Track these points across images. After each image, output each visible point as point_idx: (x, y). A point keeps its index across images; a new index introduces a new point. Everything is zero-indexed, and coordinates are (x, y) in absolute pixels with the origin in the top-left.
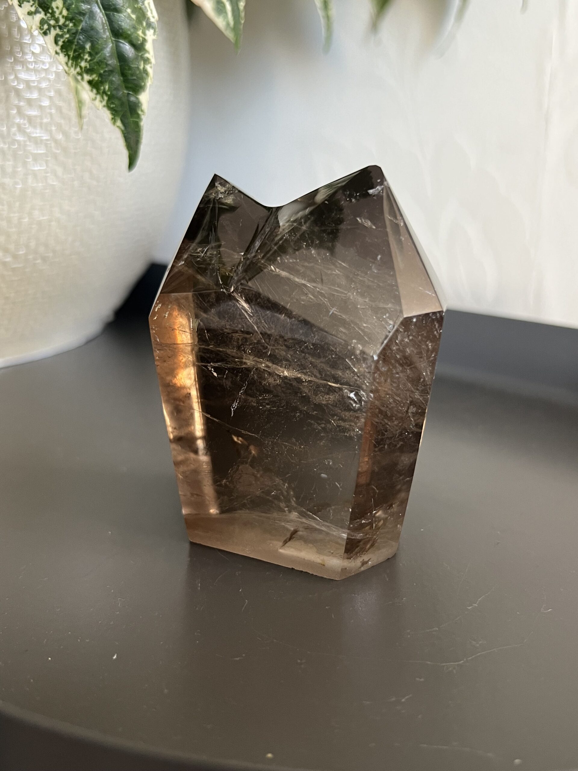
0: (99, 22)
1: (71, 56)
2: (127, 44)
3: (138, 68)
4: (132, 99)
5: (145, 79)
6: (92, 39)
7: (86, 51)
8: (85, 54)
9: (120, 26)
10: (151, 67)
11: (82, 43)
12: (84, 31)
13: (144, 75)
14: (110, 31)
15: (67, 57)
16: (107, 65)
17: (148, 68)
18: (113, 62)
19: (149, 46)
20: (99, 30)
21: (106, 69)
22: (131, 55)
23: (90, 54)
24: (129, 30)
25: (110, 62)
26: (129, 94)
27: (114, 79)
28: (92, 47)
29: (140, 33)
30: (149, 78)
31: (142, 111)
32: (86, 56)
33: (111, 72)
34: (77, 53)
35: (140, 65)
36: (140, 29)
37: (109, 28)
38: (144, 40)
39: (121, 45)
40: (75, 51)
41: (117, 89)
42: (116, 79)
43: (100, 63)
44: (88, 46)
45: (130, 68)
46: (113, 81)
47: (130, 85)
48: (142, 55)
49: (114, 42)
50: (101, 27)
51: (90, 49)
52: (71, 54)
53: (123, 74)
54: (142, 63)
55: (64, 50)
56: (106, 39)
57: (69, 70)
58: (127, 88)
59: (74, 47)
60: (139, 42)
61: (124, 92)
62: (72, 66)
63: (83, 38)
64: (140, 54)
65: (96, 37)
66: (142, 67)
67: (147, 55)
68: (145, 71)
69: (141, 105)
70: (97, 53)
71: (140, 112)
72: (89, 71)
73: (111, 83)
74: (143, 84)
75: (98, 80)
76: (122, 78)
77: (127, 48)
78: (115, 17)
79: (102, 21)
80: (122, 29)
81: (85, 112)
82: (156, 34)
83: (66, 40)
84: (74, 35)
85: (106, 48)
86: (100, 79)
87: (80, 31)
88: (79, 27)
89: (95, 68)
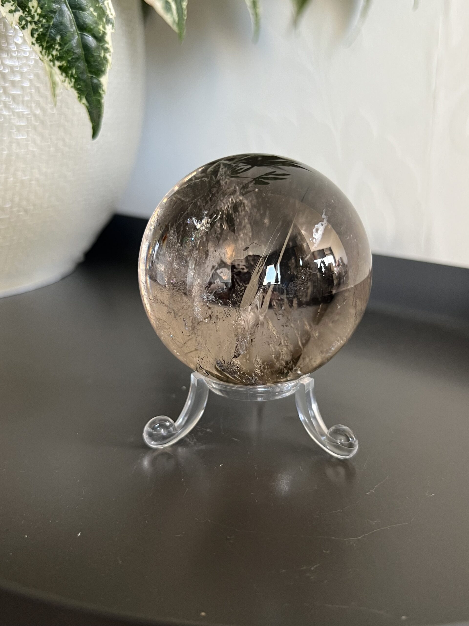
0: (67, 18)
1: (45, 46)
2: (90, 37)
3: (99, 56)
4: (95, 81)
5: (105, 65)
6: (61, 33)
7: (56, 42)
8: (56, 45)
9: (84, 22)
10: (110, 55)
11: (53, 36)
12: (55, 26)
13: (105, 62)
14: (76, 26)
15: (41, 47)
16: (74, 53)
17: (107, 55)
18: (79, 51)
19: (108, 38)
20: (67, 25)
21: (74, 57)
22: (93, 46)
23: (60, 45)
24: (92, 25)
25: (76, 51)
26: (92, 77)
27: (80, 65)
28: (62, 39)
29: (101, 27)
30: (109, 64)
31: (103, 91)
32: (57, 47)
33: (78, 59)
34: (49, 44)
35: (101, 54)
36: (101, 24)
37: (75, 23)
38: (104, 33)
39: (86, 37)
40: (48, 42)
41: (82, 73)
42: (82, 64)
43: (69, 52)
44: (58, 38)
45: (93, 56)
46: (79, 66)
47: (93, 70)
48: (102, 45)
49: (79, 35)
50: (69, 23)
51: (60, 41)
52: (45, 44)
53: (87, 61)
54: (103, 51)
55: (38, 41)
56: (73, 32)
57: (43, 58)
58: (90, 72)
59: (47, 39)
60: (100, 35)
61: (88, 76)
62: (45, 54)
63: (54, 31)
64: (101, 45)
65: (65, 31)
66: (102, 55)
67: (106, 46)
68: (105, 58)
69: (102, 86)
70: (66, 44)
71: (101, 92)
72: (59, 58)
73: (78, 68)
74: (103, 69)
75: (67, 66)
76: (86, 64)
77: (90, 40)
78: (80, 14)
79: (70, 17)
80: (86, 24)
81: (58, 91)
82: (114, 28)
83: (41, 33)
84: (47, 29)
85: (73, 39)
86: (68, 65)
87: (51, 26)
88: (51, 22)
89: (64, 56)
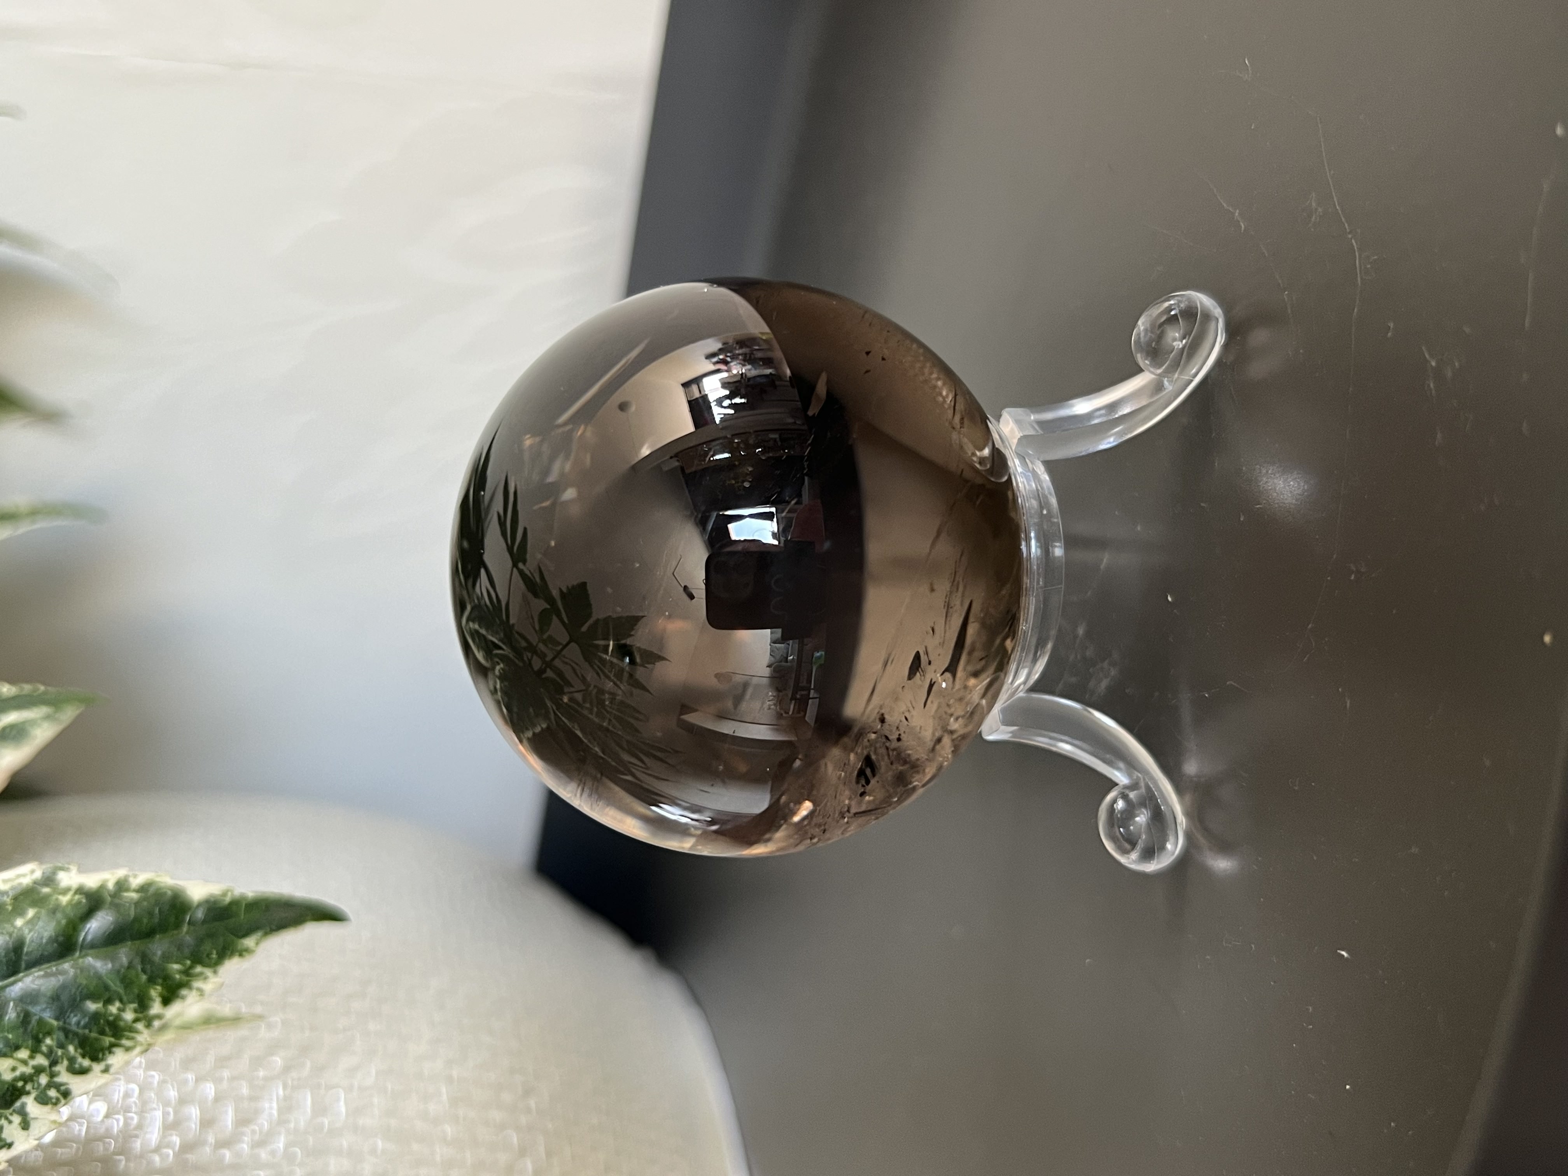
0: (43, 985)
1: (113, 1040)
2: (88, 926)
3: (137, 903)
4: (200, 915)
5: (159, 888)
6: (78, 999)
7: (102, 1010)
8: (108, 1012)
10: (135, 876)
11: (87, 1019)
12: (60, 1014)
13: (151, 890)
14: (61, 961)
15: (114, 1049)
16: (130, 966)
17: (136, 882)
18: (124, 954)
19: (92, 881)
20: (59, 984)
21: (139, 968)
22: (111, 918)
23: (108, 1002)
24: (58, 922)
25: (125, 961)
26: (189, 923)
27: (159, 953)
28: (94, 997)
29: (64, 899)
30: (158, 880)
31: (225, 895)
32: (113, 1009)
33: (144, 958)
34: (107, 1028)
35: (131, 899)
36: (57, 899)
37: (54, 963)
38: (80, 890)
39: (89, 937)
40: (102, 1032)
41: (180, 947)
42: (158, 947)
43: (126, 980)
44: (92, 1006)
45: (137, 920)
46: (163, 954)
47: (173, 920)
48: (110, 895)
49: (83, 953)
50: (53, 979)
51: (99, 1003)
52: (107, 1040)
53: (150, 934)
54: (125, 894)
55: (100, 1056)
56: (76, 969)
57: (142, 1045)
58: (178, 926)
59: (94, 1035)
60: (84, 901)
61: (187, 933)
62: (133, 1038)
63: (75, 1016)
64: (109, 899)
65: (73, 991)
66: (135, 896)
67: (111, 885)
68: (143, 888)
69: (212, 896)
70: (107, 988)
71: (228, 899)
72: (143, 1005)
73: (167, 958)
74: (169, 893)
75: (161, 985)
76: (158, 936)
77: (96, 926)
78: (32, 951)
79: (39, 977)
80: (57, 936)
81: (226, 1010)
82: (66, 866)
83: (79, 1050)
84: (71, 1036)
85: (94, 968)
86: (160, 981)
87: (61, 1023)
88: (52, 1025)
89: (136, 991)
